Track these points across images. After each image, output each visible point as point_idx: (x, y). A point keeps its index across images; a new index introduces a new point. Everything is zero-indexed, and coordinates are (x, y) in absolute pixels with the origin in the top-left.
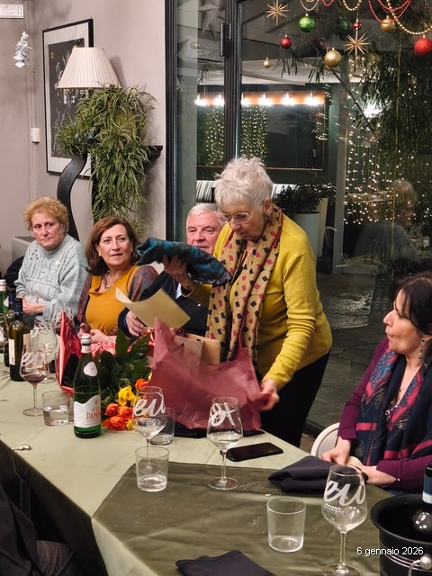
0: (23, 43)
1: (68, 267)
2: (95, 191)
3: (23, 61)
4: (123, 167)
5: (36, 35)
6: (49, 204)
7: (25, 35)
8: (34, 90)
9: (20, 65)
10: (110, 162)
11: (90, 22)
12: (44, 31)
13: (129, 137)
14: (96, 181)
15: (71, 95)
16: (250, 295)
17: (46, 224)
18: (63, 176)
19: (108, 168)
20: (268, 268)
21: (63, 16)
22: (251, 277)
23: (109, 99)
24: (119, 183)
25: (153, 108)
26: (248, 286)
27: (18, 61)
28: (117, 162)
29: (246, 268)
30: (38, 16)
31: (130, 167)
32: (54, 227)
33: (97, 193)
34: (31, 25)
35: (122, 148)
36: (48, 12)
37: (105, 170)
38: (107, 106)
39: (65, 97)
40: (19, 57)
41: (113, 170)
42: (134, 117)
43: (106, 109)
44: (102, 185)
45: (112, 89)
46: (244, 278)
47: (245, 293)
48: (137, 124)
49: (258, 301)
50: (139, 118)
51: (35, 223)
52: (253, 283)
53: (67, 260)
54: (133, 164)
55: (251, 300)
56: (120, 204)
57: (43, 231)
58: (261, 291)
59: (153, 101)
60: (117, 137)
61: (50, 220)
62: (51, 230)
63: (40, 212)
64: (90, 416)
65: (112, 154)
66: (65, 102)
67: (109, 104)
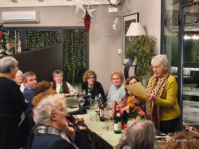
0: (116, 21)
1: (122, 93)
2: (136, 70)
3: (116, 27)
4: (145, 62)
5: (121, 18)
6: (118, 73)
7: (117, 18)
8: (120, 36)
9: (115, 28)
10: (140, 60)
11: (138, 14)
12: (124, 17)
13: (147, 52)
14: (136, 67)
15: (131, 38)
16: (158, 92)
17: (117, 79)
18: (126, 65)
19: (140, 62)
20: (164, 84)
21: (130, 11)
22: (159, 87)
23: (141, 39)
24: (143, 67)
25: (157, 42)
26: (158, 89)
27: (114, 27)
28: (143, 60)
29: (157, 85)
30: (122, 12)
31: (148, 62)
32: (119, 80)
33: (136, 71)
34: (119, 15)
35: (145, 55)
36: (125, 10)
37: (139, 63)
38: (140, 42)
39: (129, 39)
40: (114, 26)
41: (142, 63)
42: (150, 45)
43: (140, 43)
44: (138, 68)
45: (143, 36)
46: (157, 87)
47: (157, 91)
48: (150, 47)
49: (161, 93)
50: (151, 46)
51: (113, 78)
52: (159, 88)
53: (122, 90)
54: (148, 61)
55: (159, 93)
56: (144, 75)
57: (115, 81)
58: (162, 90)
59: (157, 40)
60: (144, 52)
61: (118, 78)
62: (118, 80)
63: (115, 75)
64: (118, 128)
65: (141, 58)
66: (129, 40)
67: (141, 41)
